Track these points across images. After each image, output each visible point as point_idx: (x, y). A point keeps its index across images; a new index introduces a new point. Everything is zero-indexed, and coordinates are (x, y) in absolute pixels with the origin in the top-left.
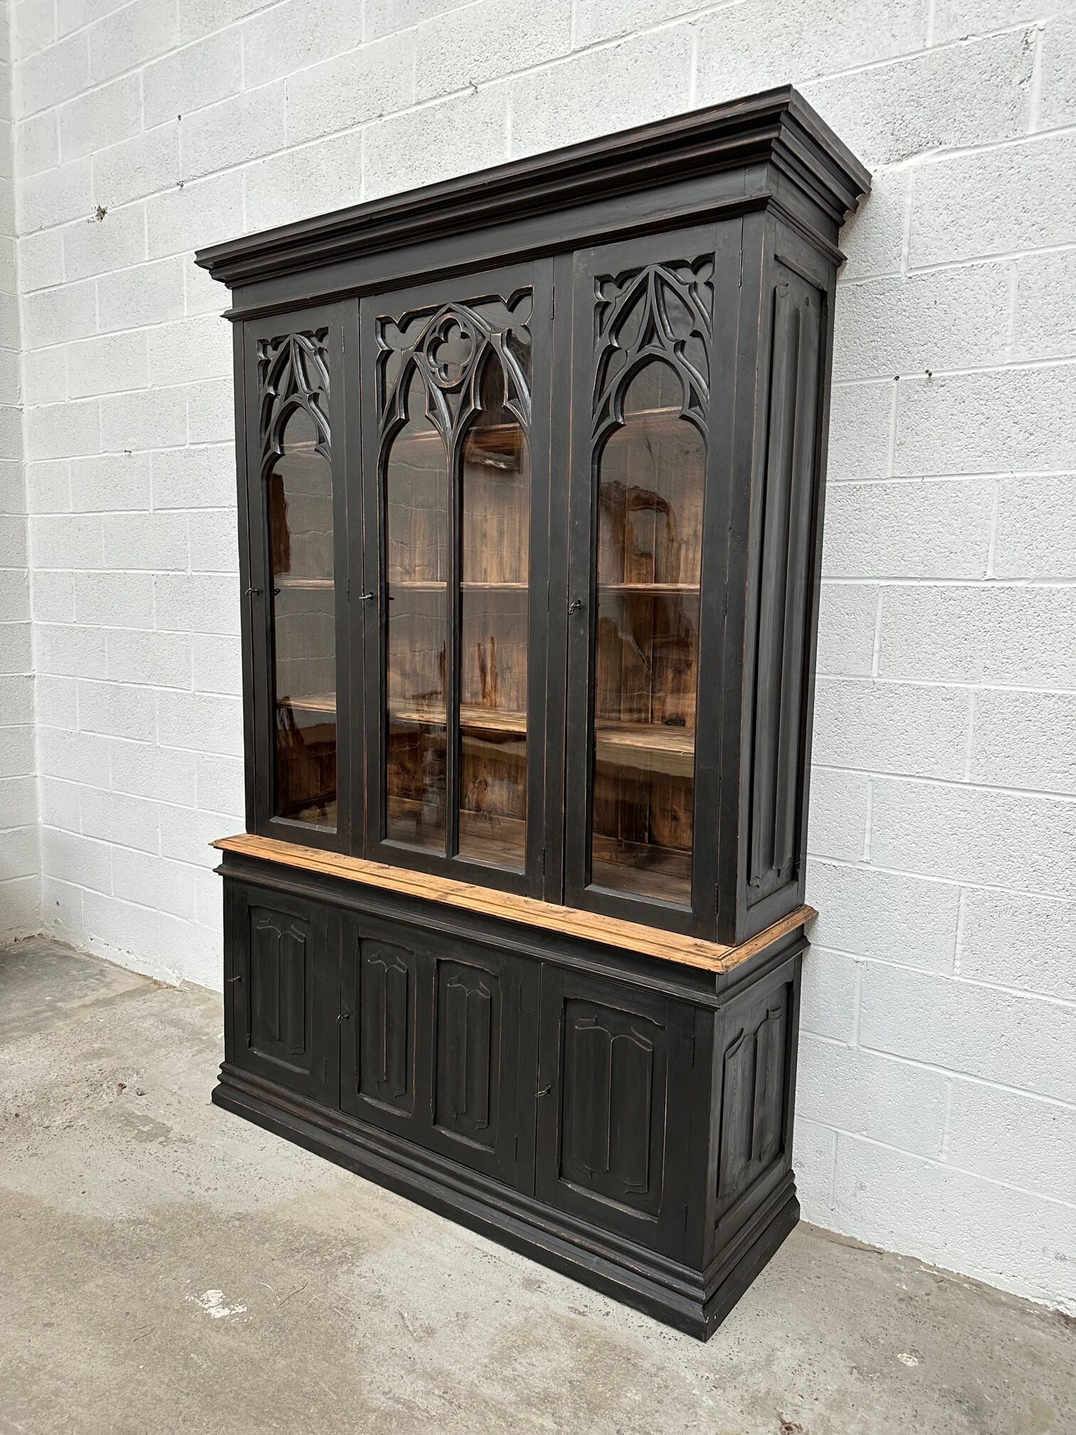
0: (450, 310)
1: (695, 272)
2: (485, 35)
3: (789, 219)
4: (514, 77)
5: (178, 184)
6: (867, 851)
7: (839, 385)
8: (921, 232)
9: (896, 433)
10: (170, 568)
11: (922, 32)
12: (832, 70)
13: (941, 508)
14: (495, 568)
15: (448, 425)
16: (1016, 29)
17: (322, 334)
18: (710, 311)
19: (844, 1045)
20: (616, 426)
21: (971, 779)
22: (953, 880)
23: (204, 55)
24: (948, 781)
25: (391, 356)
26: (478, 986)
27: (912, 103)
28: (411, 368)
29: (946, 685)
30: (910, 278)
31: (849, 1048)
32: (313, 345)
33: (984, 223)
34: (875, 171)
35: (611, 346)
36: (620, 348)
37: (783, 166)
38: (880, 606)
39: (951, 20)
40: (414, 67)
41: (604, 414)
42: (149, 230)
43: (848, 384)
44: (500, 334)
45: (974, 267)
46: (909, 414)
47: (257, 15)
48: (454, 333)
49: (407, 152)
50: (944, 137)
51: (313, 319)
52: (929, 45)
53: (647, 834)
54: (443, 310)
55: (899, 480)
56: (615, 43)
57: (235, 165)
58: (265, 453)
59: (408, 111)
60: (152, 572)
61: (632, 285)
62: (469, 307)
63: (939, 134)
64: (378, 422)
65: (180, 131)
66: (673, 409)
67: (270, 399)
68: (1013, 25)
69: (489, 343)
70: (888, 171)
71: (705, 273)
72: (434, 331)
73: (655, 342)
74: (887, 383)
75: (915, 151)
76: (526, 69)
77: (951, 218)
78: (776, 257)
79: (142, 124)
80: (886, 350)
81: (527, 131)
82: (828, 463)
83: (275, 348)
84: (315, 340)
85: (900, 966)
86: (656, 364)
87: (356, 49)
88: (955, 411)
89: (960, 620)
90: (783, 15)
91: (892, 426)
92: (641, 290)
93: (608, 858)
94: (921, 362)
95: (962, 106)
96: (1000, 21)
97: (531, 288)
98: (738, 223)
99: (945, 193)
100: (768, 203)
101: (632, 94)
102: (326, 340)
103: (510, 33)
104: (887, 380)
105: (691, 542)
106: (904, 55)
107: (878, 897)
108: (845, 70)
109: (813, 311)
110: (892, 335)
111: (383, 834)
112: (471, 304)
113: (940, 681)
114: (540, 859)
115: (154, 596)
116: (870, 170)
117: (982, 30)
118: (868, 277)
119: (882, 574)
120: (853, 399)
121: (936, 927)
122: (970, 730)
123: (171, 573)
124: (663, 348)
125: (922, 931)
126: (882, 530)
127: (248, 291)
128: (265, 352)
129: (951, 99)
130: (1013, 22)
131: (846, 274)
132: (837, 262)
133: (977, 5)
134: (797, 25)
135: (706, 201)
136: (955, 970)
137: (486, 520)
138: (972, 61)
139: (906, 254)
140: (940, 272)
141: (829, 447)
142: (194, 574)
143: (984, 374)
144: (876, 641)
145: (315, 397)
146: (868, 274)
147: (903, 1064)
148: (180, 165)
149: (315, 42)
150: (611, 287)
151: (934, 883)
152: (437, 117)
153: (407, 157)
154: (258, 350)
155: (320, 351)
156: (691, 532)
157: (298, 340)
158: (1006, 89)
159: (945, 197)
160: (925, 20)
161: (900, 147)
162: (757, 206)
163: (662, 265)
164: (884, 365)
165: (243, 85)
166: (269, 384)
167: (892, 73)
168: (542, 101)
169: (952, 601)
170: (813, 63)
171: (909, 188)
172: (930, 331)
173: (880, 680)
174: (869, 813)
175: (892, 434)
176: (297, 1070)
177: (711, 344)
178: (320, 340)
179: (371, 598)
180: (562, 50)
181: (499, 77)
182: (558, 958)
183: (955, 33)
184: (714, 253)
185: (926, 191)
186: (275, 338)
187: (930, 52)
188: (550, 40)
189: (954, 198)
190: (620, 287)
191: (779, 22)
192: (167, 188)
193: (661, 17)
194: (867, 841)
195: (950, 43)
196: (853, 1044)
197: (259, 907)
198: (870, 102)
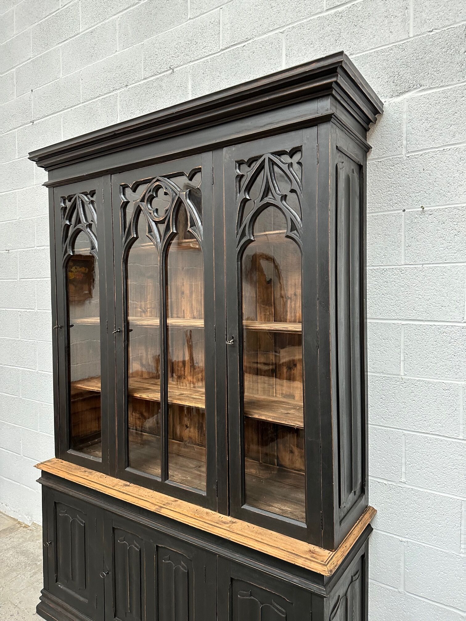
0: (158, 180)
1: (291, 157)
2: (176, 44)
3: (343, 126)
4: (192, 64)
5: (31, 122)
6: (403, 476)
7: (371, 215)
8: (413, 133)
9: (405, 241)
10: (27, 308)
11: (407, 29)
12: (358, 51)
13: (435, 281)
14: (188, 310)
15: (159, 240)
16: (460, 25)
17: (93, 193)
18: (300, 178)
19: (396, 590)
20: (250, 241)
21: (463, 437)
22: (456, 496)
23: (43, 61)
24: (450, 437)
25: (128, 205)
26: (180, 564)
27: (404, 66)
28: (138, 211)
29: (445, 382)
30: (408, 157)
31: (399, 592)
32: (89, 199)
33: (449, 126)
34: (385, 102)
35: (246, 198)
36: (251, 200)
37: (339, 98)
38: (402, 336)
39: (423, 22)
40: (142, 62)
41: (243, 235)
42: (18, 144)
43: (376, 214)
44: (185, 193)
45: (445, 150)
46: (412, 230)
47: (68, 41)
48: (161, 192)
49: (140, 103)
50: (422, 82)
51: (88, 186)
52: (411, 35)
53: (276, 460)
54: (155, 180)
55: (409, 266)
56: (243, 45)
57: (58, 112)
58: (64, 255)
59: (140, 83)
60: (18, 310)
61: (256, 165)
62: (168, 178)
63: (420, 81)
64: (122, 239)
65: (32, 97)
66: (281, 231)
67: (67, 227)
68: (459, 23)
69: (179, 198)
70: (392, 102)
71: (297, 157)
72: (150, 191)
73: (270, 196)
74: (399, 213)
75: (407, 90)
76: (198, 60)
77: (429, 125)
78: (337, 147)
79: (15, 95)
80: (397, 196)
81: (199, 90)
82: (367, 257)
83: (70, 201)
84: (89, 196)
85: (428, 546)
86: (271, 208)
87: (114, 55)
88: (439, 228)
89: (450, 344)
90: (330, 26)
91: (403, 237)
92: (261, 167)
93: (255, 473)
94: (418, 202)
95: (432, 66)
96: (451, 21)
97: (201, 168)
98: (315, 129)
99: (425, 111)
100: (332, 117)
101: (252, 69)
102: (95, 196)
103: (189, 43)
104: (399, 212)
105: (293, 298)
106: (397, 42)
107: (411, 503)
108: (365, 51)
109: (356, 175)
110: (400, 188)
111: (127, 463)
112: (169, 177)
113: (441, 379)
114: (215, 487)
115: (19, 322)
116: (383, 101)
117: (440, 26)
118: (384, 157)
119: (403, 318)
120: (379, 222)
121: (448, 523)
122: (461, 408)
123: (28, 310)
124: (275, 199)
125: (439, 525)
126: (401, 293)
127: (56, 172)
128: (64, 203)
129: (426, 63)
130: (457, 21)
131: (371, 156)
132: (366, 149)
133: (437, 14)
134: (338, 30)
135: (296, 117)
136: (462, 550)
137: (183, 285)
138: (436, 43)
139: (405, 145)
140: (425, 154)
141: (367, 248)
142: (38, 311)
143: (455, 208)
144: (402, 355)
145: (90, 226)
146: (384, 155)
147: (433, 605)
148: (32, 113)
149: (95, 52)
150: (244, 167)
151: (445, 497)
152: (154, 85)
153: (140, 105)
154: (61, 202)
155: (92, 202)
156: (293, 293)
157: (80, 196)
158: (457, 56)
159: (426, 114)
160: (408, 23)
161: (398, 88)
162: (326, 119)
163: (273, 154)
164: (397, 203)
165: (61, 74)
166: (66, 219)
167: (391, 51)
168: (206, 75)
169: (445, 334)
170: (348, 49)
171: (405, 110)
172: (421, 185)
173: (405, 377)
174: (403, 454)
175: (403, 240)
176: (82, 599)
177: (302, 197)
178: (92, 196)
179: (119, 332)
180: (216, 49)
181: (184, 64)
182: (227, 554)
183: (426, 29)
184: (302, 146)
185: (414, 111)
186: (69, 196)
187: (413, 39)
188: (209, 45)
189: (430, 114)
190: (249, 166)
191: (328, 29)
192: (27, 124)
193: (266, 30)
194: (403, 470)
195: (423, 34)
196: (401, 590)
197: (61, 503)
198: (380, 66)
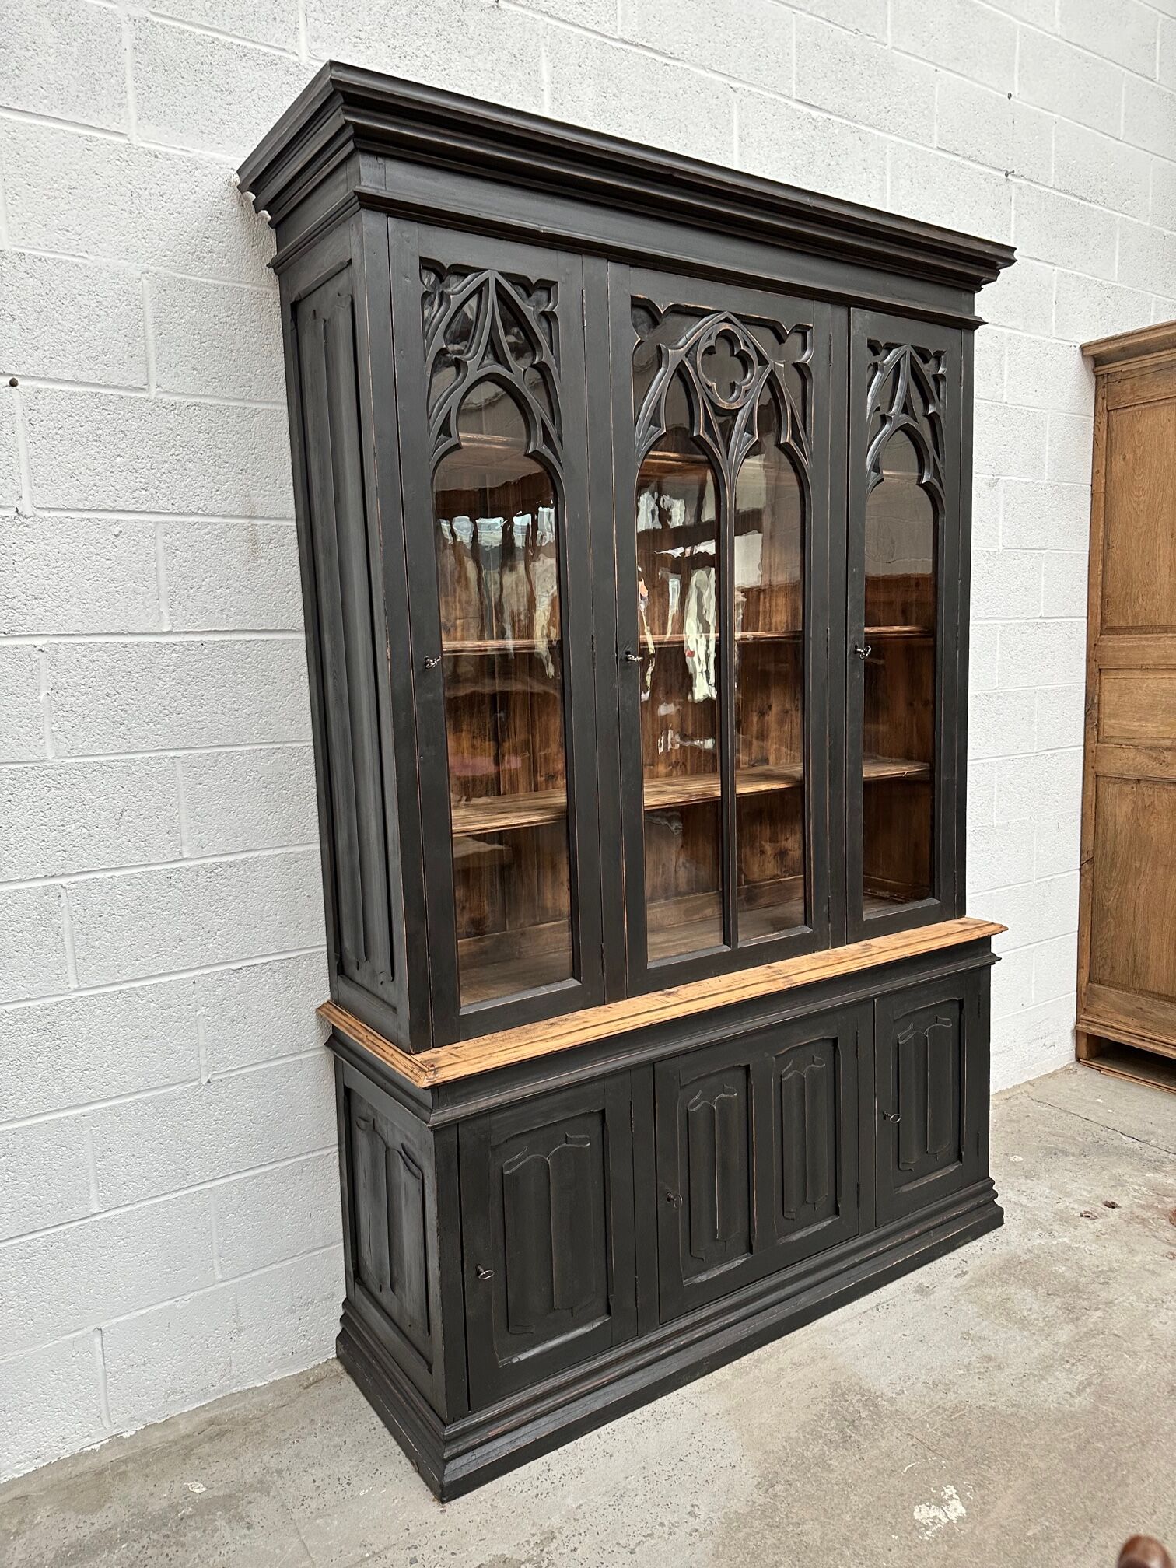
18: (942, 400)
20: (880, 481)
44: (783, 365)
54: (719, 317)
56: (663, 60)
64: (634, 431)
69: (772, 371)
97: (811, 328)
98: (958, 334)
114: (825, 909)
124: (916, 421)
163: (913, 348)
180: (608, 28)
181: (529, 8)
184: (944, 352)
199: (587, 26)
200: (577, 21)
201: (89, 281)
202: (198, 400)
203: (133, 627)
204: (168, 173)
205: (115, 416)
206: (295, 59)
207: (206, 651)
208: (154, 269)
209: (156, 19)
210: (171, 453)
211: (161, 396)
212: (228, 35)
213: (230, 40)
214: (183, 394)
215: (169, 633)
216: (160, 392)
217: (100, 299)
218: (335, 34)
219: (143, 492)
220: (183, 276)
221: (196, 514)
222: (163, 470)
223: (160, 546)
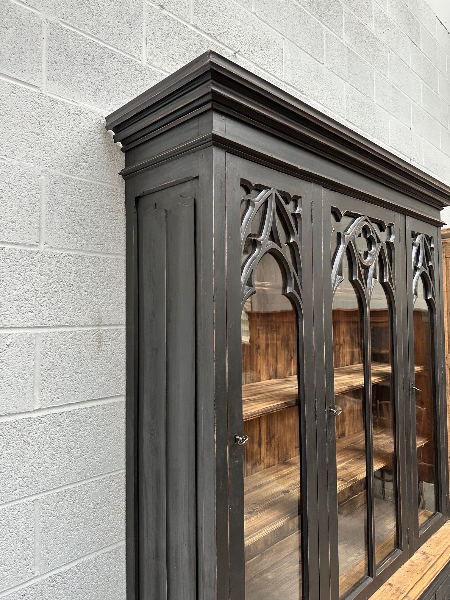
54: (364, 218)
69: (382, 246)
124: (427, 269)
177: (434, 272)
184: (433, 237)
199: (271, 73)
200: (268, 70)
201: (6, 174)
202: (71, 253)
203: (14, 409)
204: (63, 114)
205: (15, 263)
206: (140, 62)
207: (62, 419)
208: (50, 170)
209: (63, 25)
210: (50, 287)
211: (47, 250)
212: (104, 42)
213: (105, 45)
214: (62, 248)
215: (40, 409)
216: (47, 247)
217: (12, 186)
218: (160, 54)
219: (30, 314)
220: (68, 176)
221: (64, 326)
222: (45, 298)
223: (38, 349)
